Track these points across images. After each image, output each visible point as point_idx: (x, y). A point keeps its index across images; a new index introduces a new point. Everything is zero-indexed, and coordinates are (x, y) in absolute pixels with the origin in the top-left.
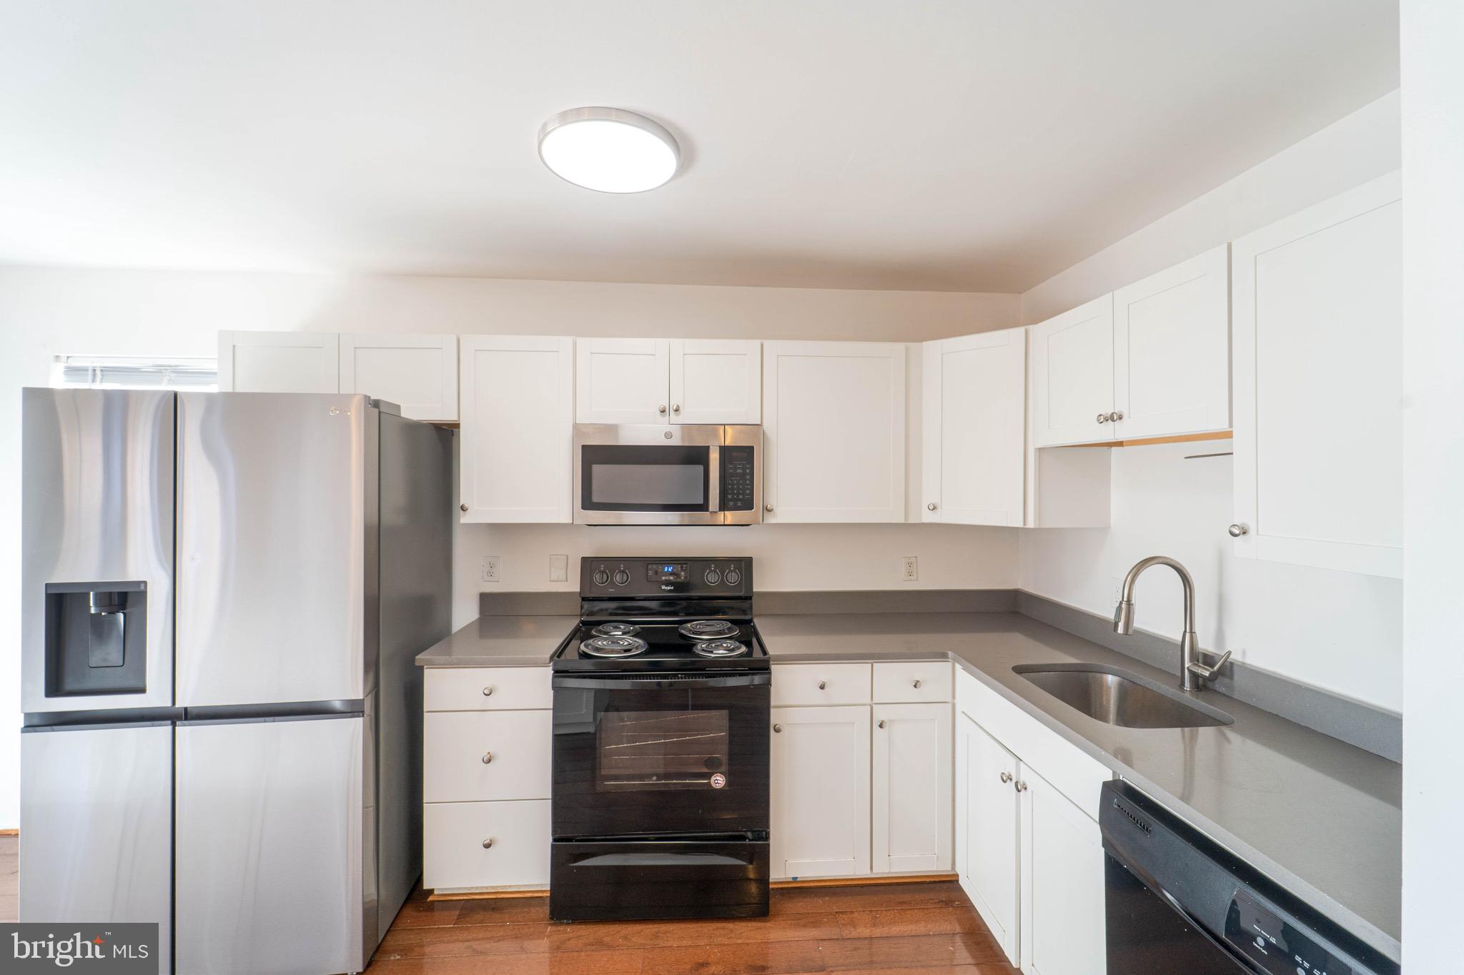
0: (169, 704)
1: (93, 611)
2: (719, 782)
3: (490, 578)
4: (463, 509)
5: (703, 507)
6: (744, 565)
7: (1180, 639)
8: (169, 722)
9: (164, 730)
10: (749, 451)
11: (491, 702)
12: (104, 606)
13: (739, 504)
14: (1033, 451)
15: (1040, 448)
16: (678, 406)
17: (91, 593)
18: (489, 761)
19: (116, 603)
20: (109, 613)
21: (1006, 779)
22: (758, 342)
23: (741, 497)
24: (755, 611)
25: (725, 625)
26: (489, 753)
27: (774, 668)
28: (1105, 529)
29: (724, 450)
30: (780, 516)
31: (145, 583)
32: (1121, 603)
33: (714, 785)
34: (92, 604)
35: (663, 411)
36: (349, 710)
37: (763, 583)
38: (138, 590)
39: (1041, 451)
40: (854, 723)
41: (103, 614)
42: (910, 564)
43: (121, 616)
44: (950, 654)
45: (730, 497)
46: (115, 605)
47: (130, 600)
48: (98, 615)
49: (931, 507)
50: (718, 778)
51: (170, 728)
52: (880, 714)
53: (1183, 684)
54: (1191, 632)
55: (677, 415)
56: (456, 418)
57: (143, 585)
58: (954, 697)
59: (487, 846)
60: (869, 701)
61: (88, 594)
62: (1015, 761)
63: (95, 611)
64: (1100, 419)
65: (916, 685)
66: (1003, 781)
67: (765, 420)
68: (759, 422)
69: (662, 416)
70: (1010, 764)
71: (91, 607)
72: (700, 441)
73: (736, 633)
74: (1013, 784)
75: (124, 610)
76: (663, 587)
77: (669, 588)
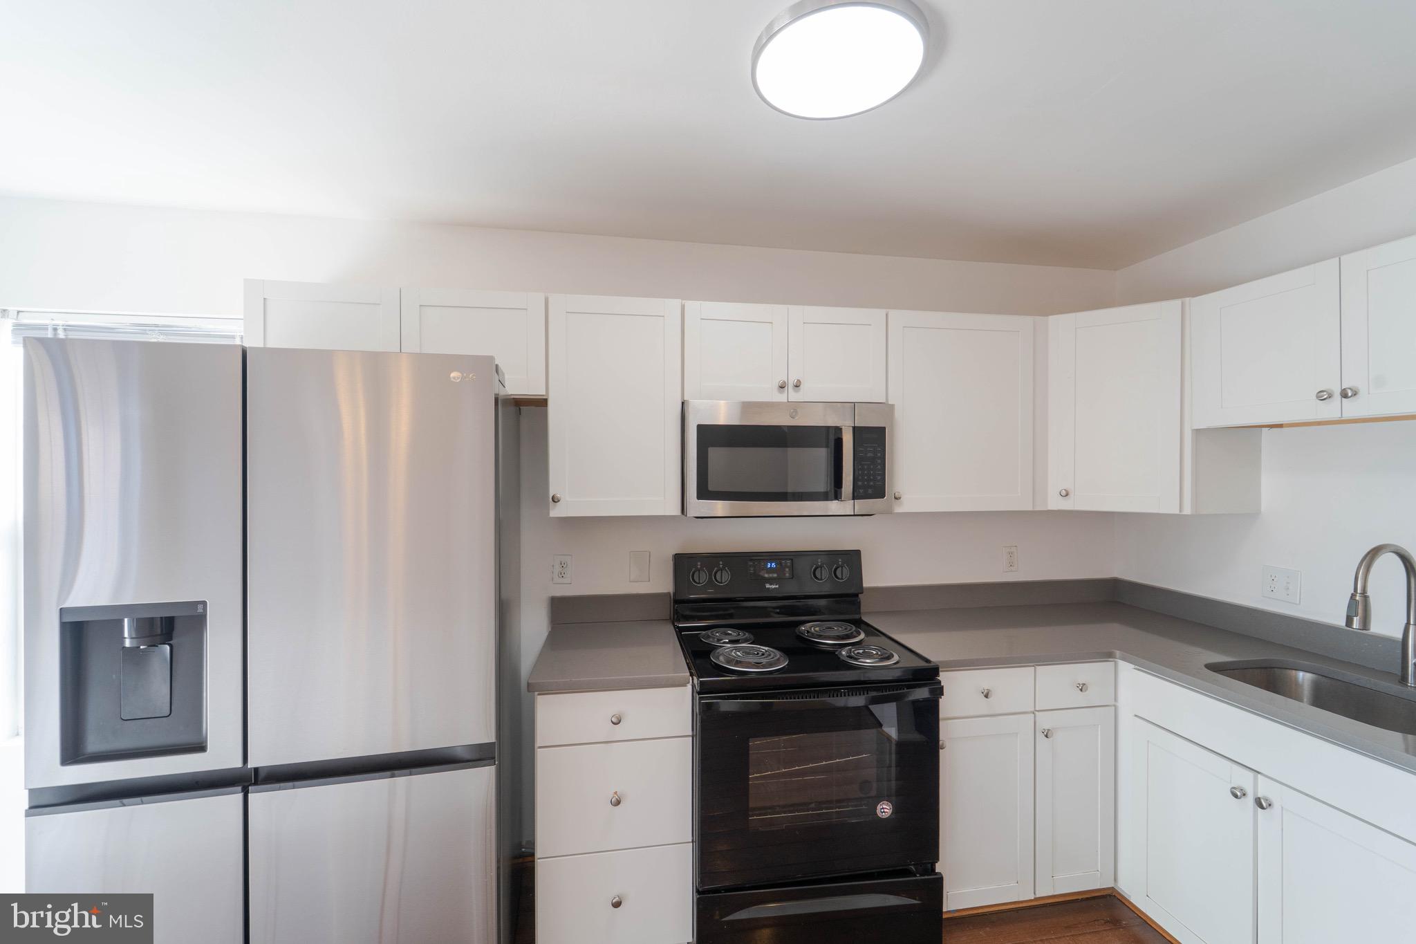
0: (238, 764)
1: (128, 643)
2: (885, 810)
3: (561, 580)
4: (555, 500)
5: (835, 492)
6: (852, 559)
8: (240, 788)
9: (231, 801)
10: (881, 431)
11: (620, 732)
12: (144, 637)
13: (870, 491)
14: (1190, 432)
15: (1197, 430)
16: (799, 381)
17: (126, 620)
18: (618, 803)
19: (159, 631)
20: (148, 646)
21: (1239, 793)
22: (882, 312)
23: (872, 483)
24: (863, 609)
25: (849, 628)
26: (616, 793)
27: (944, 677)
28: (1255, 515)
29: (857, 431)
30: (906, 506)
31: (204, 603)
32: (1355, 593)
33: (879, 814)
34: (126, 635)
35: (782, 387)
36: (474, 758)
37: (873, 577)
38: (195, 614)
39: (1197, 432)
40: (1017, 733)
41: (141, 647)
42: (1011, 554)
43: (168, 647)
44: (1118, 653)
45: (860, 483)
46: (157, 635)
47: (178, 626)
48: (135, 649)
49: (1064, 493)
50: (884, 806)
51: (239, 797)
52: (1045, 721)
53: (1404, 680)
54: (1411, 624)
55: (795, 391)
56: (544, 393)
57: (200, 607)
58: (1116, 700)
59: (616, 904)
60: (1033, 709)
61: (121, 622)
62: (1251, 774)
63: (131, 643)
64: (1324, 396)
65: (1082, 688)
66: (1236, 796)
67: (889, 399)
68: (884, 401)
69: (781, 393)
70: (1244, 780)
71: (125, 638)
72: (831, 421)
73: (862, 636)
74: (1250, 800)
75: (171, 639)
76: (768, 586)
77: (773, 587)
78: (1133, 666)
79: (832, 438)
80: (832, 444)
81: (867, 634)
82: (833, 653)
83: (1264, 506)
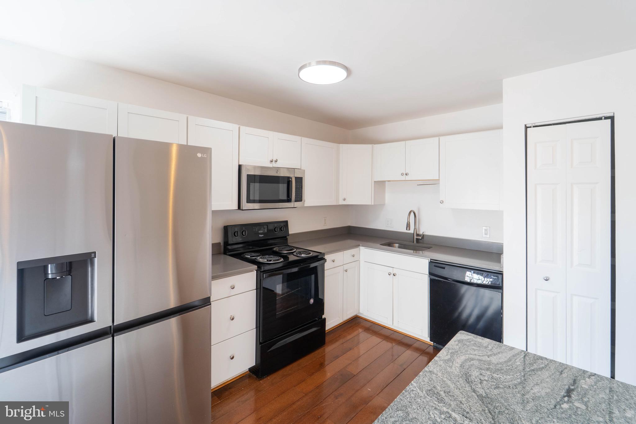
5: (289, 200)
6: (286, 223)
7: (413, 232)
8: (110, 336)
9: (107, 342)
10: (301, 179)
11: (235, 291)
13: (299, 199)
14: (373, 182)
16: (277, 160)
18: (233, 319)
20: (62, 277)
22: (299, 138)
23: (299, 196)
24: (288, 242)
26: (231, 316)
28: (384, 205)
29: (296, 178)
30: (306, 204)
32: (407, 222)
33: (310, 303)
39: (375, 181)
40: (339, 272)
41: (58, 278)
42: (325, 220)
43: (70, 277)
44: (361, 245)
45: (297, 196)
46: (64, 271)
48: (55, 279)
49: (344, 199)
50: (311, 300)
51: (110, 339)
52: (346, 267)
53: (414, 242)
54: (416, 229)
55: (275, 163)
57: (92, 255)
58: (359, 259)
59: (232, 358)
60: (342, 264)
61: (47, 266)
62: (392, 268)
63: (52, 276)
64: (402, 174)
65: (353, 256)
66: (389, 275)
67: (302, 167)
68: (300, 168)
69: (271, 163)
70: (390, 270)
71: (49, 274)
72: (287, 175)
73: (295, 250)
74: (392, 275)
75: (71, 273)
76: (260, 236)
77: (262, 236)
78: (364, 247)
79: (288, 181)
80: (286, 182)
81: (296, 249)
82: (286, 256)
83: (386, 202)
